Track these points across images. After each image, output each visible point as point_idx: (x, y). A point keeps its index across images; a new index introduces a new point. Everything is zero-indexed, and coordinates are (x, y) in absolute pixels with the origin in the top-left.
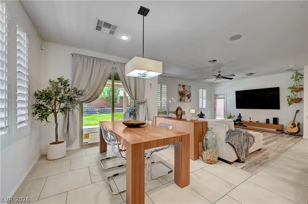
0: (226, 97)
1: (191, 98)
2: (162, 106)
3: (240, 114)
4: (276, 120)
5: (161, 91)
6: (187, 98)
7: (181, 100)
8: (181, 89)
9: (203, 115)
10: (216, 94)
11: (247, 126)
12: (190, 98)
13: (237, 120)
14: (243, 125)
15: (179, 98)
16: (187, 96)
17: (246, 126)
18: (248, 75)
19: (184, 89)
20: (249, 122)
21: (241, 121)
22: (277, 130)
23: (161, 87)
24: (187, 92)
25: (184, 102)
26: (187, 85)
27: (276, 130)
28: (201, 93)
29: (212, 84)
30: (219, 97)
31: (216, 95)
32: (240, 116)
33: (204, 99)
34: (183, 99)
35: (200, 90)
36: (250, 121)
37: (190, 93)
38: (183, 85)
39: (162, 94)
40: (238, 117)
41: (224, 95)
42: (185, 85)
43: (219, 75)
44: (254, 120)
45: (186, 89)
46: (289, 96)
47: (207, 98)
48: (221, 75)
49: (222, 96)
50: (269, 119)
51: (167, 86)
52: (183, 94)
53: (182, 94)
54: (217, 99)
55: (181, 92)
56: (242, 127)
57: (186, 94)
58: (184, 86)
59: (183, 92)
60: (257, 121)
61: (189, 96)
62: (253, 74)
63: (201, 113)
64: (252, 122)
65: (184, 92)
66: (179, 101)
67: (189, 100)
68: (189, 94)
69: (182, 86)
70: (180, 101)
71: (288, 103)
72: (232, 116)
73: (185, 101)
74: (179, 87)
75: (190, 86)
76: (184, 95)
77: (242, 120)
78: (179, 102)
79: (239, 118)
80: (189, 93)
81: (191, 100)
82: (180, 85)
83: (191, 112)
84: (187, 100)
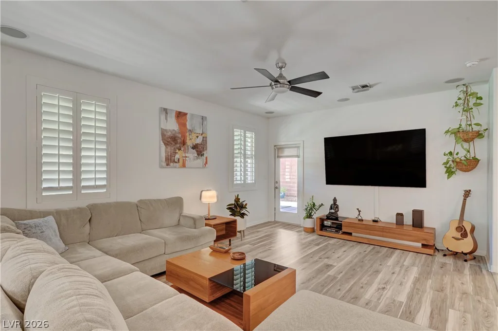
0: (301, 154)
1: (208, 153)
2: (83, 184)
3: (335, 200)
4: (418, 218)
6: (192, 154)
7: (170, 160)
8: (172, 125)
9: (242, 207)
10: (279, 144)
11: (353, 234)
12: (202, 155)
13: (328, 218)
14: (344, 229)
15: (163, 155)
16: (195, 147)
17: (350, 234)
18: (355, 90)
19: (183, 125)
20: (357, 222)
21: (337, 219)
22: (424, 246)
23: (77, 110)
24: (194, 136)
25: (184, 166)
26: (192, 115)
27: (420, 245)
28: (239, 142)
29: (269, 116)
30: (287, 152)
31: (279, 149)
32: (335, 206)
33: (248, 158)
34: (177, 156)
35: (237, 132)
36: (360, 218)
37: (205, 140)
38: (180, 113)
39: (83, 138)
40: (331, 208)
41: (298, 147)
42: (185, 114)
43: (281, 76)
44: (368, 216)
45: (188, 127)
46: (451, 153)
47: (257, 156)
48: (284, 78)
49: (293, 152)
50: (402, 215)
51: (107, 108)
52: (179, 141)
53: (173, 141)
54: (281, 160)
55: (169, 134)
56: (340, 235)
57: (189, 143)
58: (180, 115)
59: (180, 136)
60: (374, 219)
61: (199, 149)
62: (371, 87)
63: (237, 200)
64: (362, 220)
65: (184, 137)
66: (164, 164)
67: (200, 162)
68: (199, 141)
69: (174, 114)
70: (168, 165)
71: (446, 172)
72: (317, 204)
73: (187, 163)
74: (163, 117)
75: (203, 118)
76: (184, 143)
77: (339, 215)
78: (161, 167)
79: (333, 211)
80: (200, 138)
81: (206, 162)
82: (166, 110)
83: (204, 200)
84: (194, 160)
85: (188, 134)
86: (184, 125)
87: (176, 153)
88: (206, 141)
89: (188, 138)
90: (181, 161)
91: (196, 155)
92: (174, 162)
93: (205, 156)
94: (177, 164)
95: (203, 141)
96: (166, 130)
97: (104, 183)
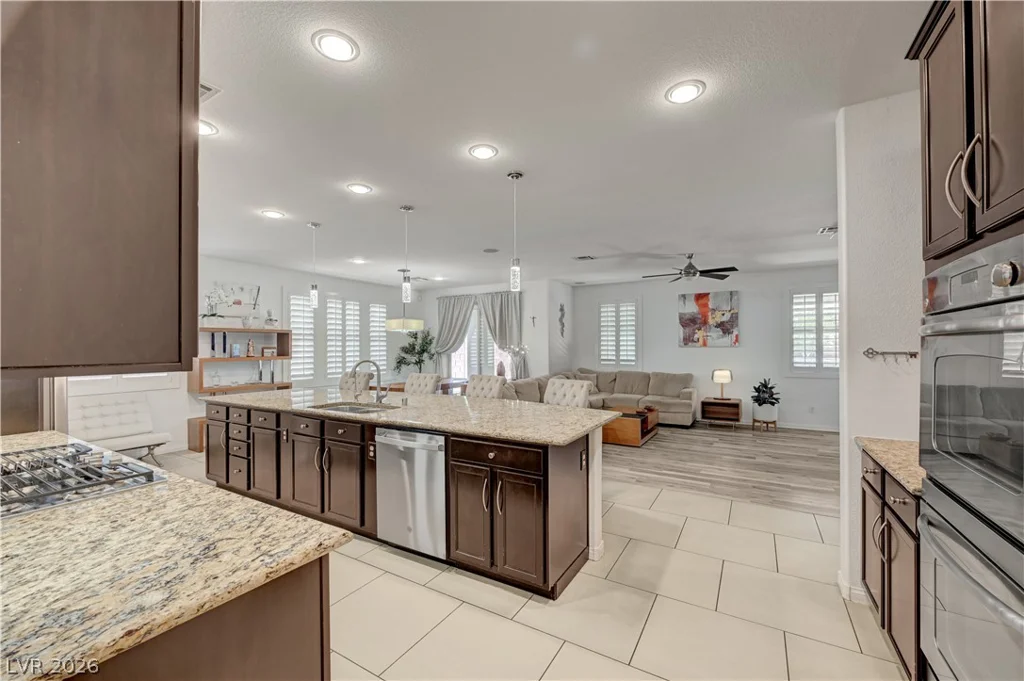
1: (740, 330)
2: (621, 358)
5: (618, 321)
6: (716, 333)
7: (688, 340)
8: (692, 308)
12: (731, 333)
15: (682, 336)
16: (720, 325)
19: (703, 306)
23: (617, 312)
24: (719, 314)
25: (705, 344)
26: (716, 294)
33: (830, 331)
34: (696, 336)
37: (734, 319)
38: (700, 294)
42: (707, 295)
43: (690, 266)
45: (710, 306)
51: (636, 306)
52: (699, 321)
53: (690, 323)
55: (687, 316)
57: (711, 321)
58: (701, 297)
59: (700, 316)
61: (727, 326)
65: (705, 316)
66: (682, 344)
67: (728, 340)
68: (725, 318)
69: (693, 298)
70: (686, 344)
73: (710, 342)
74: (682, 303)
75: (733, 293)
76: (705, 323)
78: (680, 346)
80: (728, 315)
81: (737, 340)
82: (684, 296)
83: (716, 380)
84: (719, 338)
85: (710, 314)
86: (706, 305)
87: (695, 333)
88: (737, 318)
89: (710, 317)
90: (701, 341)
91: (721, 333)
92: (693, 341)
93: (735, 332)
94: (697, 344)
95: (732, 317)
96: (685, 314)
97: (633, 358)
